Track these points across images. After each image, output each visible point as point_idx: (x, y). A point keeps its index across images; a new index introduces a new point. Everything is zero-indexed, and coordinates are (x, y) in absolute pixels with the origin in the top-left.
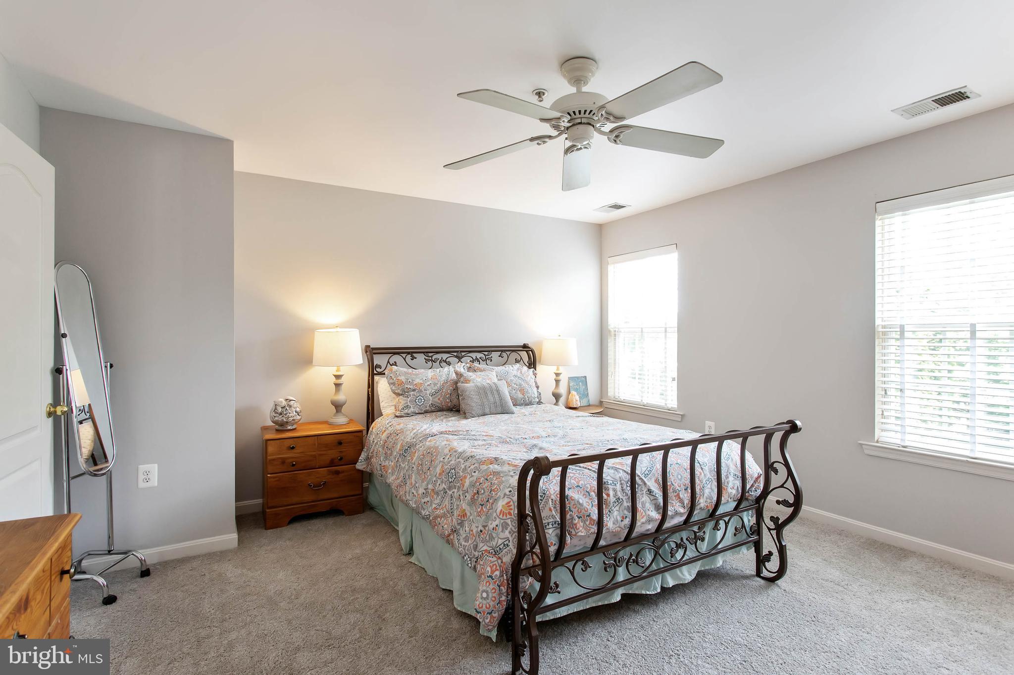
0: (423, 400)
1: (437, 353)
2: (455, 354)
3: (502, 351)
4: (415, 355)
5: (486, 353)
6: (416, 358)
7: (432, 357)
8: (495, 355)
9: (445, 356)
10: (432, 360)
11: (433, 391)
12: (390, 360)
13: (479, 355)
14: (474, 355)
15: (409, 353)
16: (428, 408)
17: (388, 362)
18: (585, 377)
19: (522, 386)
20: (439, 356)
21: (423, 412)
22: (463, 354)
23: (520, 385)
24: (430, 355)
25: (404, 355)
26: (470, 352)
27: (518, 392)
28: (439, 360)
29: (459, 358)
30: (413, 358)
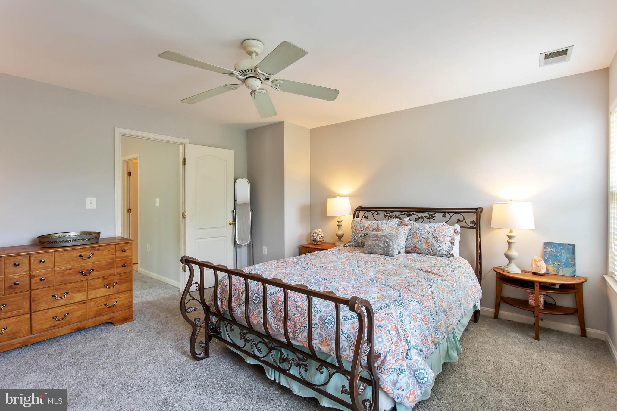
0: (356, 239)
1: (393, 211)
2: (406, 213)
3: (446, 212)
4: (379, 212)
5: (431, 213)
6: (379, 214)
7: (389, 214)
8: (438, 216)
9: (398, 214)
10: (389, 216)
11: (363, 234)
12: (365, 215)
13: (424, 215)
14: (420, 214)
15: (376, 211)
16: (359, 244)
17: (364, 216)
18: (574, 246)
19: (429, 240)
20: (394, 214)
21: (357, 246)
22: (411, 213)
23: (428, 238)
24: (389, 212)
25: (373, 212)
26: (417, 212)
27: (424, 244)
28: (393, 216)
29: (408, 216)
30: (378, 214)
